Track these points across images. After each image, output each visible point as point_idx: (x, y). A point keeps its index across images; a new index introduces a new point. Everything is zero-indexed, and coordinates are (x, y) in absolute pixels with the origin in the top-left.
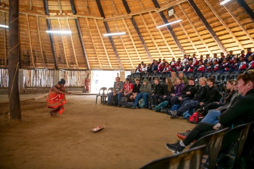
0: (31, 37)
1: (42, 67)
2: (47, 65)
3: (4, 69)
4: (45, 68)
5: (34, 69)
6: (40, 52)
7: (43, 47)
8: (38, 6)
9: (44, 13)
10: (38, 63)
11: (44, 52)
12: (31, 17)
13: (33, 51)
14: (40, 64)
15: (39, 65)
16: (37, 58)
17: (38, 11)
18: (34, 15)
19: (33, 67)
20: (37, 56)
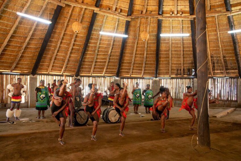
0: (209, 41)
1: (221, 75)
2: (228, 72)
3: (180, 79)
4: (225, 77)
5: (212, 78)
6: (220, 57)
7: (223, 50)
8: (217, 3)
9: (225, 10)
10: (217, 70)
11: (224, 57)
12: (209, 18)
13: (211, 57)
14: (219, 71)
15: (217, 73)
16: (216, 65)
17: (217, 9)
18: (213, 15)
19: (211, 75)
20: (216, 62)
